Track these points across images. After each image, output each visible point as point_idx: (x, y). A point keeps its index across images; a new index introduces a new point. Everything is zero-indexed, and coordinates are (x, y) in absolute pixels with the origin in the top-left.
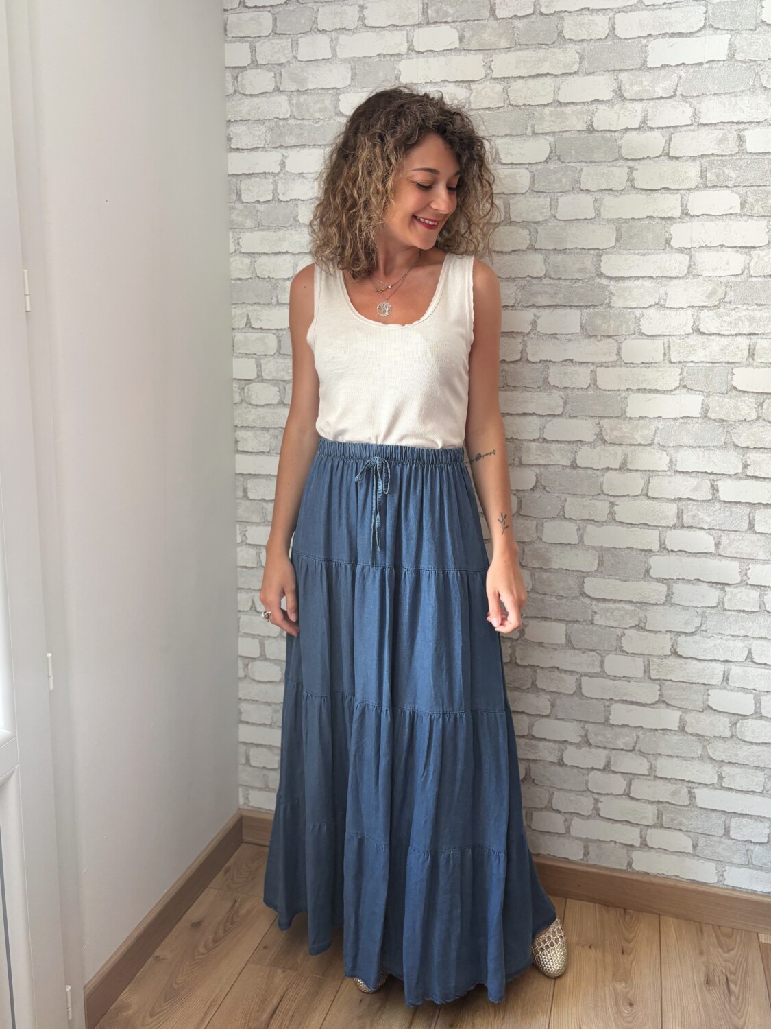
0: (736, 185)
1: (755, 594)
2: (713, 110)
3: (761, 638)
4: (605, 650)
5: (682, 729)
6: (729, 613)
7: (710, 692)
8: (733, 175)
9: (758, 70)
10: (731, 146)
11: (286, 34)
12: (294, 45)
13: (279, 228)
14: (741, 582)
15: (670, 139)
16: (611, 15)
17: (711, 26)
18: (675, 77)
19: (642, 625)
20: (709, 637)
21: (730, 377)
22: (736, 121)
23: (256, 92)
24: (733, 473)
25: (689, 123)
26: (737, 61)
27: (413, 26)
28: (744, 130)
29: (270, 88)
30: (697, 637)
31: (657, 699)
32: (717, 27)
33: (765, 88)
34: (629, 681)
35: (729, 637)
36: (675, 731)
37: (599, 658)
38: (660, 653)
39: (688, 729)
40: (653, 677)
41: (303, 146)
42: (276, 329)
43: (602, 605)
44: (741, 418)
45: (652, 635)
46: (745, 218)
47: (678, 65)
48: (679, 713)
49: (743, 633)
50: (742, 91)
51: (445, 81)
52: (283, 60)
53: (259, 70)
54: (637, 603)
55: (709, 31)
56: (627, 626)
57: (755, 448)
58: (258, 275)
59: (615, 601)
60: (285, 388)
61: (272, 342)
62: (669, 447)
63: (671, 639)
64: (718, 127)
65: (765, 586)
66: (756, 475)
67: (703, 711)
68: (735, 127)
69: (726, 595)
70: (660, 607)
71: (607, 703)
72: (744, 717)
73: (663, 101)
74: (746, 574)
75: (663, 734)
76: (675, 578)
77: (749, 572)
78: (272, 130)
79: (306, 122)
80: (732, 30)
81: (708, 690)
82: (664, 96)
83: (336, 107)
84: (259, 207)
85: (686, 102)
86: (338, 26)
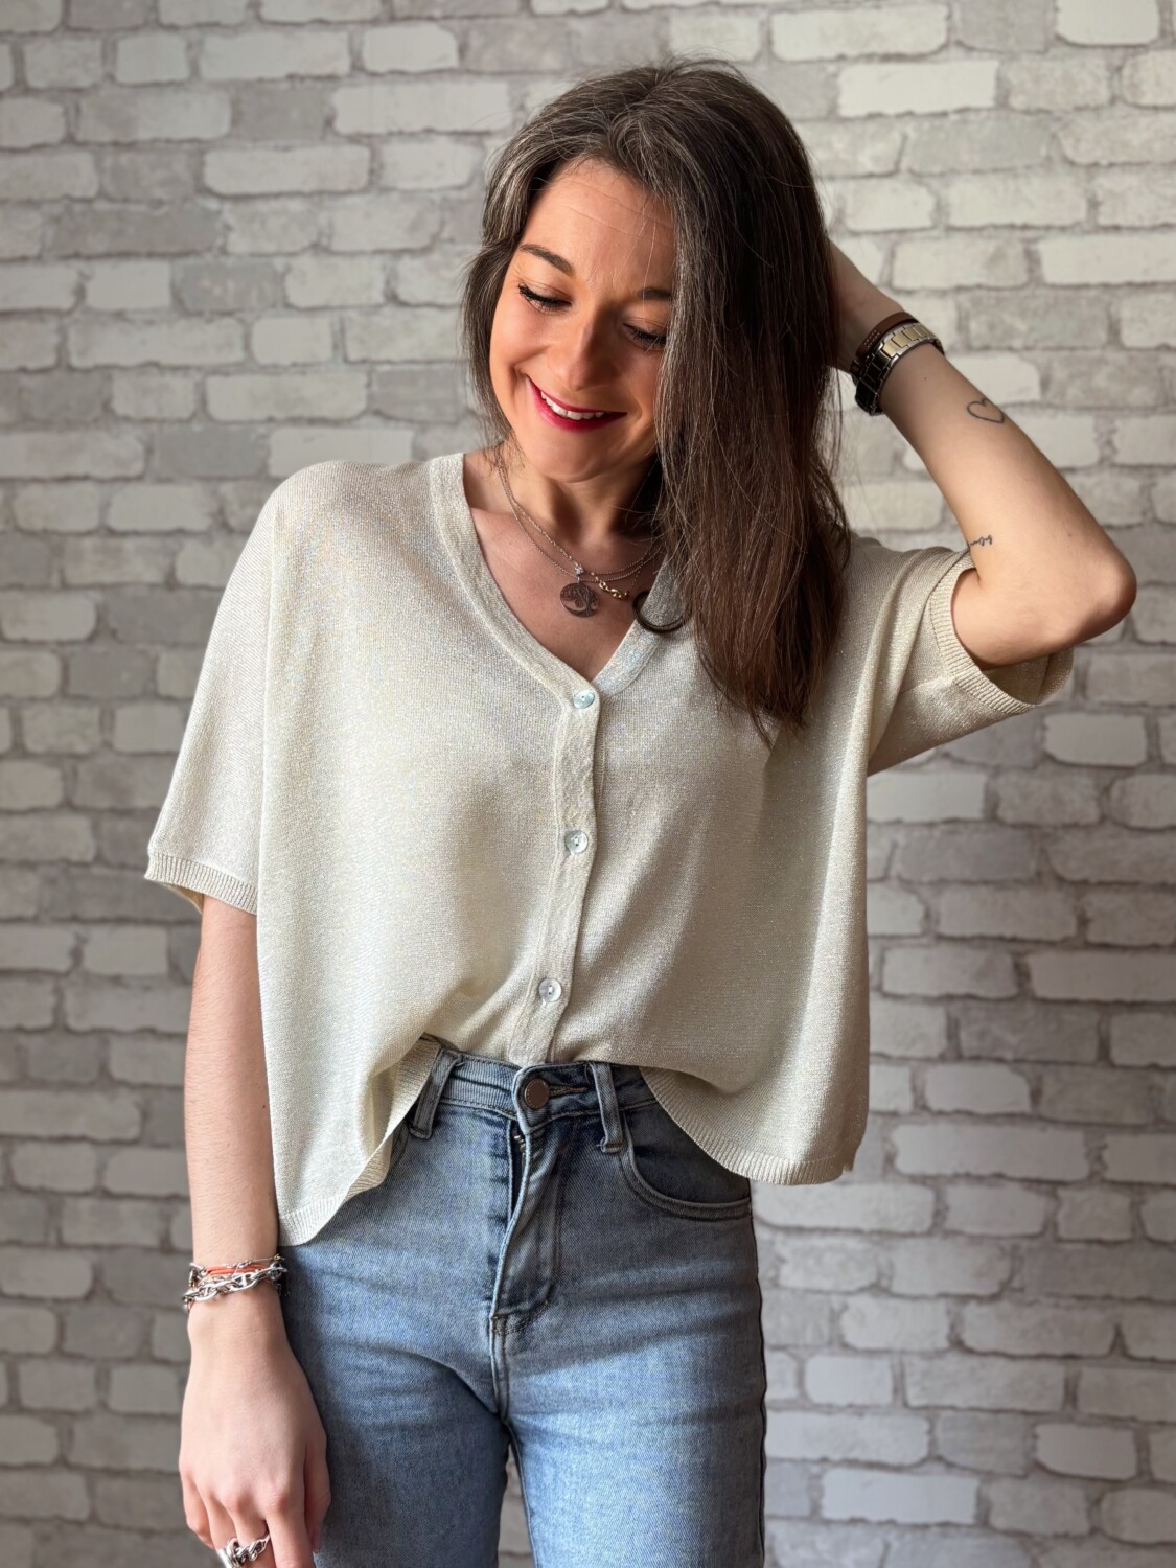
0: (1030, 343)
1: (1121, 1201)
2: (974, 201)
3: (1141, 1300)
4: (806, 1346)
5: (983, 1522)
6: (1069, 1247)
7: (1041, 1430)
8: (1021, 326)
9: (1055, 127)
10: (1014, 271)
11: (88, 30)
12: (109, 53)
13: (70, 425)
14: (1092, 1175)
15: (891, 256)
16: (763, 15)
17: (960, 44)
18: (896, 137)
19: (884, 1283)
20: (1030, 1304)
21: (1038, 733)
22: (1019, 221)
23: (26, 142)
24: (1057, 936)
25: (927, 223)
26: (1013, 110)
27: (362, 23)
28: (1035, 240)
29: (56, 134)
30: (1005, 1306)
31: (923, 1452)
32: (969, 42)
33: (1072, 164)
34: (861, 1415)
35: (1072, 1302)
36: (969, 1526)
37: (793, 1365)
38: (927, 1346)
39: (998, 1521)
40: (914, 1401)
41: (125, 255)
42: (61, 643)
43: (797, 1242)
44: (1067, 819)
45: (905, 1307)
46: (1050, 411)
47: (900, 116)
48: (972, 1484)
49: (1100, 1290)
50: (1028, 167)
51: (429, 131)
52: (84, 81)
53: (30, 101)
54: (872, 1232)
55: (955, 52)
56: (852, 1288)
57: (1101, 884)
58: (23, 524)
59: (824, 1231)
60: (75, 773)
61: (47, 670)
62: (921, 884)
63: (948, 1312)
64: (985, 233)
65: (1141, 1184)
66: (1109, 939)
67: (1024, 1477)
68: (1018, 234)
69: (1059, 1207)
70: (921, 1243)
71: (815, 1469)
72: (1116, 1484)
73: (873, 182)
74: (1099, 1159)
75: (945, 1535)
76: (948, 1171)
77: (1106, 1155)
78: (57, 220)
79: (132, 208)
80: (1000, 53)
81: (1034, 1425)
82: (877, 170)
83: (198, 176)
84: (25, 380)
85: (920, 183)
86: (203, 18)
